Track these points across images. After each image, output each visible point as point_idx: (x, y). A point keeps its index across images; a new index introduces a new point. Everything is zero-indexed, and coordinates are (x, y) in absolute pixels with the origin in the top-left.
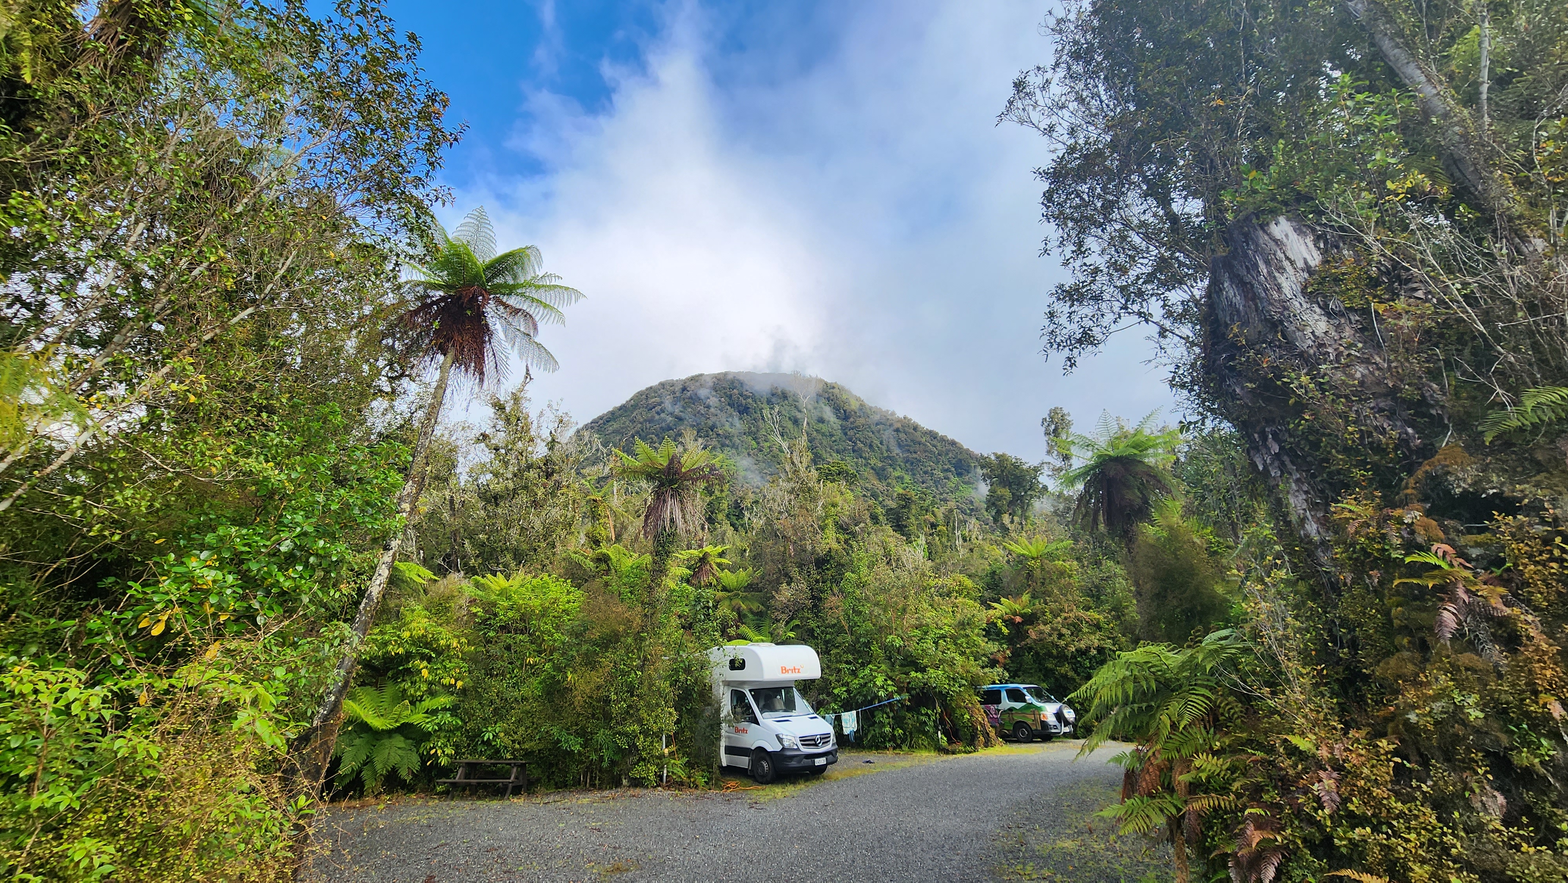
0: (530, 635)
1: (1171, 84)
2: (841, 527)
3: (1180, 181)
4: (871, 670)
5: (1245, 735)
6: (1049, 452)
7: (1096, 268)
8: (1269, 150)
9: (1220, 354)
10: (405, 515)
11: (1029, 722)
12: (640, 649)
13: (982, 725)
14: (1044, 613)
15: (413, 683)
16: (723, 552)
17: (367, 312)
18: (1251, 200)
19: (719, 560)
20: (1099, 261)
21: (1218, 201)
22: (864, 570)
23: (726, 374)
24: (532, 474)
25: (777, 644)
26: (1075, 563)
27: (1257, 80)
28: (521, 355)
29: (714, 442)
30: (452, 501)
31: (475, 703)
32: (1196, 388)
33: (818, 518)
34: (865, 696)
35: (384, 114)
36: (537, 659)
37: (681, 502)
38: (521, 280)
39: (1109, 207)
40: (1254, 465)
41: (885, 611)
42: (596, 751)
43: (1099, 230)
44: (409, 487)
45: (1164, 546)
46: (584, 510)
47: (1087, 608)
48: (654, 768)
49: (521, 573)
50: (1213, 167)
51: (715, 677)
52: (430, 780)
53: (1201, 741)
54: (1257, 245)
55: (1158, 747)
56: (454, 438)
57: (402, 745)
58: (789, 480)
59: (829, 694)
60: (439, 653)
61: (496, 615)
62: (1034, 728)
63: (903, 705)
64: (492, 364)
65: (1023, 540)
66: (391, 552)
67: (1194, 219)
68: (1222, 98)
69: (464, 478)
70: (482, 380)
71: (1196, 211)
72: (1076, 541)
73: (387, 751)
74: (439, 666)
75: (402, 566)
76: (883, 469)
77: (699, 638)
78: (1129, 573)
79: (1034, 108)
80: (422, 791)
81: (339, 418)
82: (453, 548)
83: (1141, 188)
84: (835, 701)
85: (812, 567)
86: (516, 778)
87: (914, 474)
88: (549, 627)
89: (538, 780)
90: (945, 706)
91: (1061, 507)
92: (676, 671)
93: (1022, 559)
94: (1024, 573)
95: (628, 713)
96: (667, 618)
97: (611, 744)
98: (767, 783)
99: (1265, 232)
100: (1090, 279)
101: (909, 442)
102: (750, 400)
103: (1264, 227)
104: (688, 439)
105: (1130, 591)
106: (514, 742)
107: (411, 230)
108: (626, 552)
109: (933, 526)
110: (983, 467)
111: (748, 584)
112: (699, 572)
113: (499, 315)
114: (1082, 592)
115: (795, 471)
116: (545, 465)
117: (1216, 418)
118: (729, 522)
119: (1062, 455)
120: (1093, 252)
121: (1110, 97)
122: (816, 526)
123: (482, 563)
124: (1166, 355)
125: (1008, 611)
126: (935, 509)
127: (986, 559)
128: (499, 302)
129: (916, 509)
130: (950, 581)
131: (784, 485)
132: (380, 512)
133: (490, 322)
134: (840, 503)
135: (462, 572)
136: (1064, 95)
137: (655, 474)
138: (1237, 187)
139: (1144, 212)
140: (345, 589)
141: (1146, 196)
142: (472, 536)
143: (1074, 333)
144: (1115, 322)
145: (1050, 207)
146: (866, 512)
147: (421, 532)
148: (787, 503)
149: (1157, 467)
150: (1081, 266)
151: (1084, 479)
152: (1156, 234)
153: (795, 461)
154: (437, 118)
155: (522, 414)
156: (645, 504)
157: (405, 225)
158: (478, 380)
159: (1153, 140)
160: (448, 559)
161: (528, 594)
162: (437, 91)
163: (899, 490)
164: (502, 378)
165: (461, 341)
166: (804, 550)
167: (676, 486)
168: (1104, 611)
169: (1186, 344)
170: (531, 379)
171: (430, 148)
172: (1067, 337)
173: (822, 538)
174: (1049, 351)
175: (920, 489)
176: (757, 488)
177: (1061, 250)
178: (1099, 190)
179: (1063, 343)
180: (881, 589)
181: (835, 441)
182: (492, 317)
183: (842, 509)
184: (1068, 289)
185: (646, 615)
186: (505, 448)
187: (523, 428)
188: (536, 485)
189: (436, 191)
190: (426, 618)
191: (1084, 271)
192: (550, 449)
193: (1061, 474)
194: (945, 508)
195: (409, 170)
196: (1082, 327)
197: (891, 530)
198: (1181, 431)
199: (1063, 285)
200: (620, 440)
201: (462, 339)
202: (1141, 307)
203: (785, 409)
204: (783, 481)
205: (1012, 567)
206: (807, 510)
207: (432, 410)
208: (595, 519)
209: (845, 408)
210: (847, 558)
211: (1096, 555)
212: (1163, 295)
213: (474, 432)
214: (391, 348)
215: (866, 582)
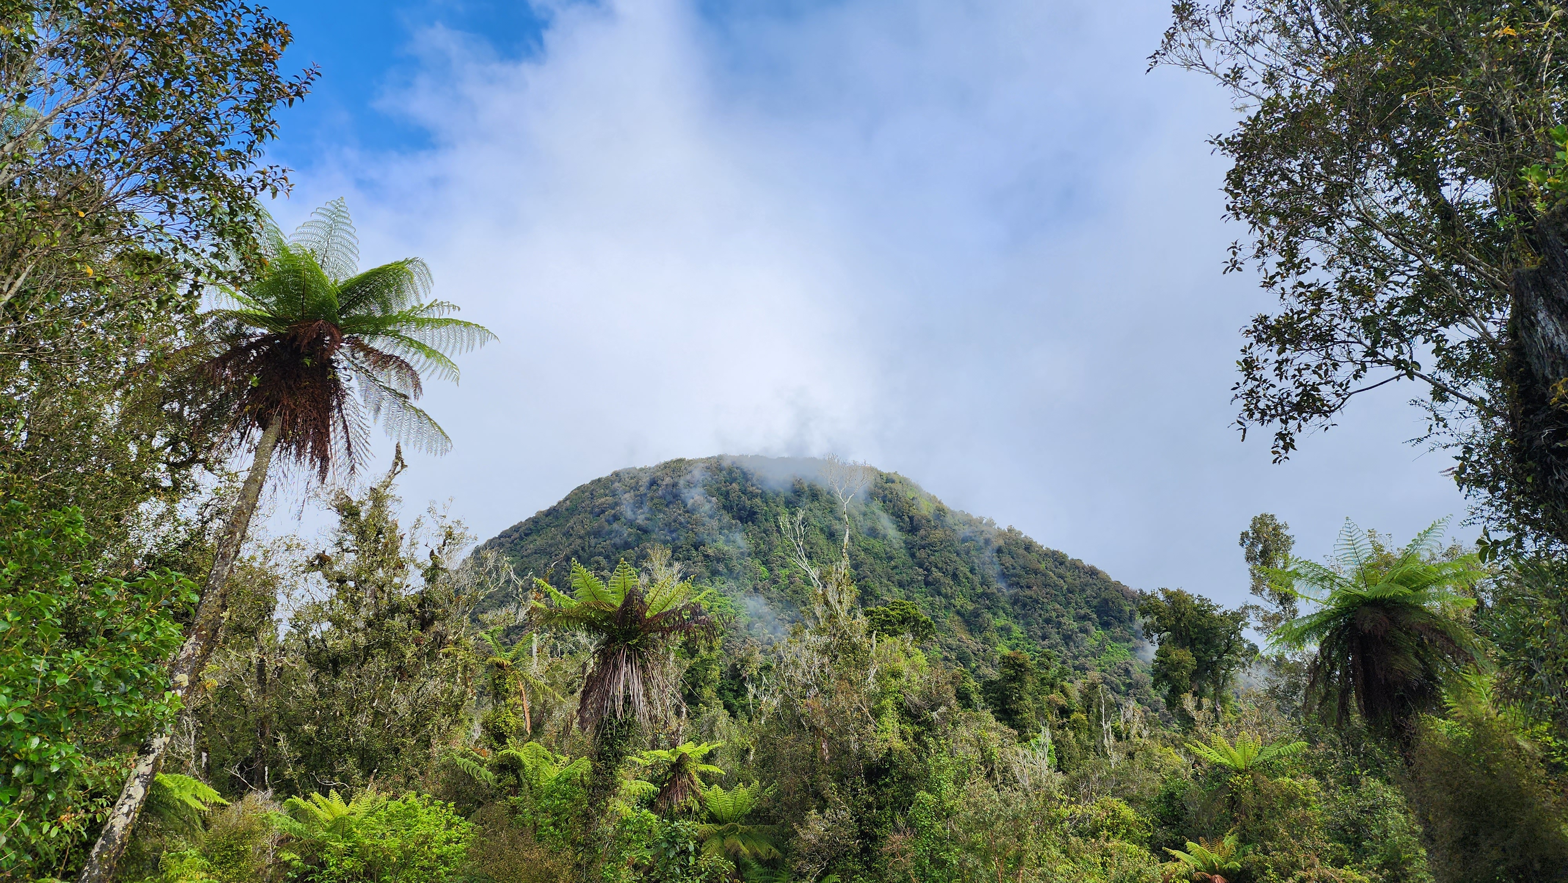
2: (908, 712)
3: (1452, 152)
6: (1255, 590)
7: (1321, 290)
9: (1539, 428)
10: (179, 693)
14: (1263, 870)
16: (711, 754)
17: (141, 360)
19: (703, 768)
20: (1328, 279)
21: (1516, 183)
22: (949, 788)
23: (720, 458)
24: (398, 622)
26: (1314, 781)
28: (388, 428)
29: (700, 568)
30: (261, 667)
32: (1502, 484)
33: (870, 696)
35: (188, 57)
37: (644, 668)
38: (396, 310)
39: (1336, 193)
41: (986, 861)
43: (1323, 230)
44: (191, 646)
45: (1468, 755)
46: (481, 682)
47: (1340, 863)
49: (370, 792)
50: (1505, 129)
56: (272, 563)
58: (821, 631)
61: (323, 865)
64: (342, 444)
65: (1220, 740)
66: (151, 758)
67: (1480, 211)
68: (1513, 25)
69: (284, 628)
70: (323, 471)
71: (1483, 199)
72: (1313, 742)
75: (167, 780)
76: (976, 614)
78: (1409, 801)
79: (1209, 43)
81: (82, 532)
82: (258, 748)
83: (1388, 164)
85: (861, 780)
87: (1028, 624)
91: (1283, 683)
93: (1218, 773)
94: (1225, 796)
96: (614, 870)
100: (1310, 308)
101: (1019, 571)
102: (758, 501)
104: (657, 564)
105: (1413, 833)
107: (221, 234)
108: (549, 754)
109: (1064, 712)
110: (1144, 613)
111: (753, 811)
112: (670, 788)
113: (356, 365)
114: (1329, 834)
115: (831, 616)
116: (419, 606)
117: (1541, 536)
118: (721, 702)
119: (1279, 594)
120: (1314, 264)
121: (1331, 24)
122: (866, 710)
123: (305, 774)
124: (1446, 430)
125: (1199, 864)
126: (1065, 683)
127: (1157, 771)
128: (357, 345)
129: (1034, 683)
130: (1097, 809)
131: (813, 639)
132: (138, 689)
133: (342, 375)
134: (906, 671)
135: (270, 790)
136: (1257, 22)
137: (602, 621)
138: (1546, 160)
139: (1396, 201)
140: (68, 821)
141: (1397, 175)
142: (291, 726)
143: (1289, 395)
144: (1356, 377)
145: (1238, 195)
146: (949, 686)
147: (206, 720)
148: (817, 671)
149: (1446, 617)
150: (1295, 287)
151: (1320, 635)
152: (1417, 235)
153: (830, 599)
154: (271, 62)
155: (387, 522)
156: (584, 672)
157: (212, 225)
158: (317, 468)
159: (1404, 89)
160: (249, 767)
161: (381, 828)
162: (273, 22)
163: (1003, 649)
164: (357, 465)
165: (293, 406)
166: (847, 752)
167: (635, 641)
168: (1371, 868)
169: (1479, 411)
170: (403, 466)
171: (256, 108)
172: (1276, 400)
173: (875, 731)
174: (1247, 424)
175: (1039, 648)
176: (768, 644)
177: (1260, 261)
178: (1318, 168)
179: (1270, 410)
180: (978, 822)
181: (896, 567)
182: (345, 368)
183: (909, 681)
184: (1274, 323)
185: (578, 866)
186: (356, 578)
187: (386, 546)
188: (404, 640)
189: (263, 173)
190: (203, 870)
191: (1300, 295)
192: (429, 581)
193: (1279, 625)
194: (1083, 681)
195: (221, 140)
196: (1301, 384)
197: (992, 718)
198: (1482, 557)
199: (1266, 318)
200: (546, 565)
201: (294, 404)
202: (1401, 351)
203: (815, 516)
204: (811, 633)
205: (1204, 786)
206: (851, 682)
207: (238, 517)
208: (500, 697)
209: (911, 514)
210: (918, 766)
211: (1349, 768)
212: (1436, 332)
213: (307, 553)
214: (176, 417)
215: (952, 808)
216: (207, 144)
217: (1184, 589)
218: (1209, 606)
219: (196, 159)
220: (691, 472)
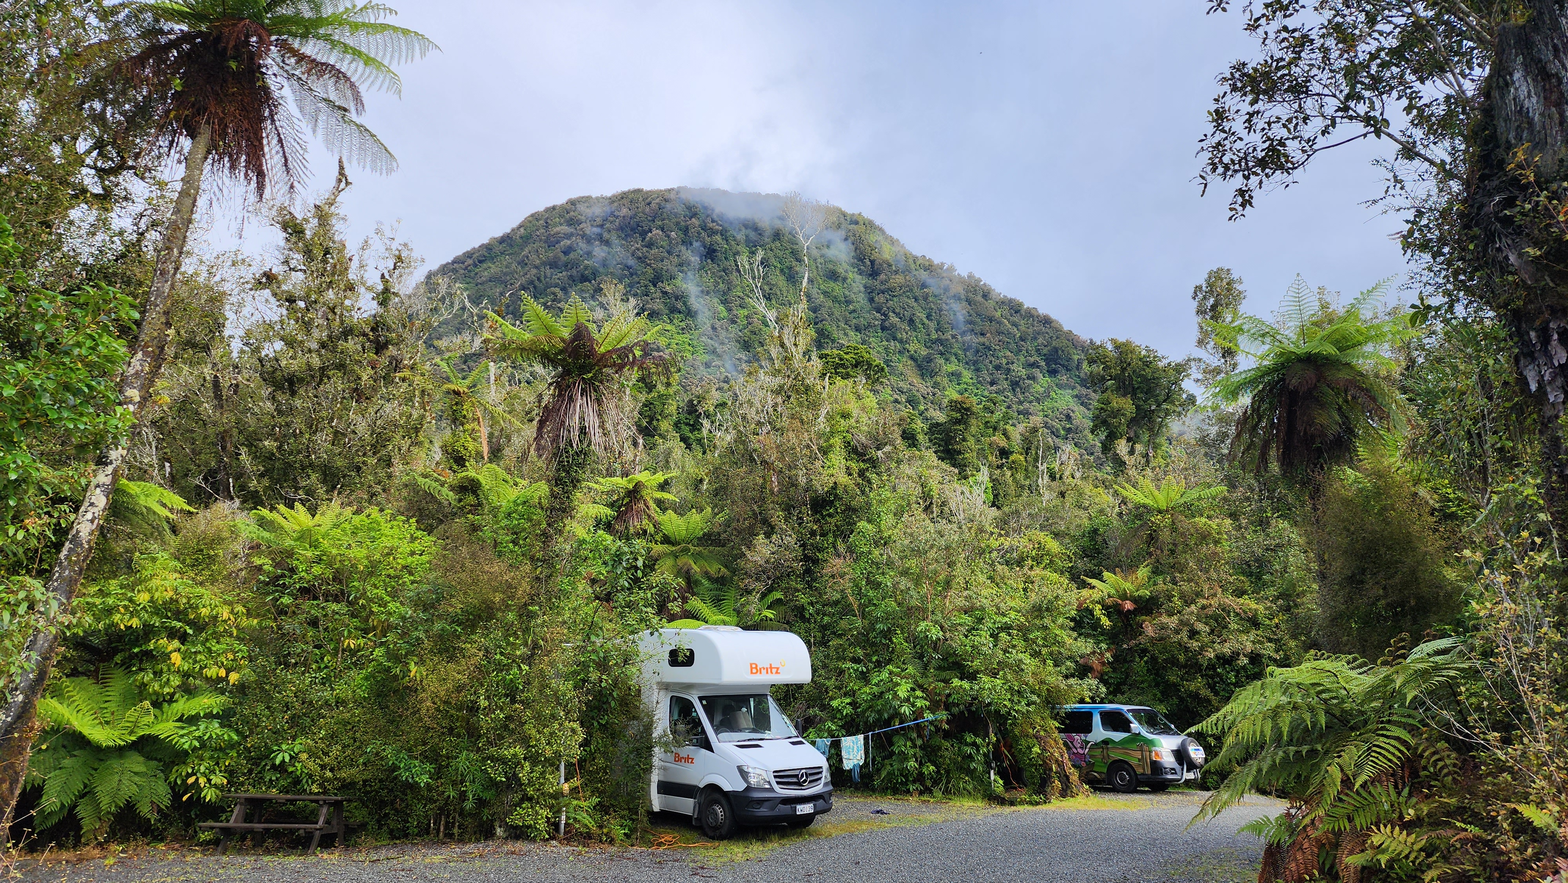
0: (350, 603)
2: (855, 451)
4: (891, 673)
5: (1453, 801)
6: (1201, 343)
7: (1304, 36)
9: (1491, 195)
10: (131, 408)
11: (1134, 762)
12: (526, 631)
13: (1060, 764)
14: (1170, 598)
15: (158, 674)
16: (666, 482)
19: (659, 495)
20: (1311, 23)
22: (888, 520)
23: (679, 191)
24: (352, 345)
25: (746, 628)
26: (1228, 521)
28: (329, 143)
29: (658, 305)
30: (216, 383)
31: (260, 708)
32: (1446, 250)
33: (820, 435)
34: (879, 712)
36: (361, 641)
37: (599, 402)
38: (325, 12)
40: (1523, 381)
41: (917, 584)
42: (454, 784)
44: (138, 363)
45: (1367, 503)
46: (439, 406)
47: (1240, 593)
48: (544, 812)
49: (335, 504)
51: (647, 675)
52: (188, 823)
53: (1387, 807)
55: (1321, 812)
56: (217, 278)
57: (142, 768)
58: (776, 372)
59: (824, 707)
60: (199, 626)
61: (293, 571)
62: (1139, 771)
63: (938, 729)
64: (278, 158)
65: (1147, 483)
66: (110, 469)
69: (236, 345)
70: (260, 187)
72: (1232, 486)
73: (117, 777)
74: (200, 648)
75: (133, 488)
76: (929, 359)
77: (621, 615)
78: (1311, 541)
80: (176, 839)
81: (11, 241)
82: (221, 461)
84: (833, 718)
85: (806, 510)
86: (328, 822)
87: (978, 370)
88: (380, 592)
89: (363, 826)
90: (1004, 733)
91: (1213, 431)
92: (584, 666)
93: (1141, 512)
94: (1145, 533)
95: (506, 727)
96: (572, 584)
97: (479, 775)
98: (721, 838)
100: (1291, 55)
101: (975, 317)
102: (718, 238)
104: (611, 298)
105: (1309, 569)
106: (323, 767)
108: (508, 477)
109: (1004, 453)
110: (1091, 362)
111: (705, 534)
112: (626, 512)
113: (286, 71)
114: (1234, 568)
115: (786, 357)
116: (373, 329)
117: (1471, 302)
118: (677, 435)
119: (1223, 348)
120: (1303, 7)
122: (815, 447)
123: (270, 486)
124: (1403, 192)
125: (1113, 592)
126: (1007, 427)
127: (1086, 509)
128: (286, 48)
129: (978, 426)
130: (1024, 541)
131: (768, 379)
132: (88, 402)
133: (272, 83)
134: (855, 412)
135: (236, 500)
137: (556, 354)
140: (34, 524)
142: (252, 441)
143: (1255, 149)
144: (1324, 132)
146: (896, 428)
147: (166, 431)
148: (771, 410)
150: (1279, 31)
151: (1253, 388)
153: (786, 341)
155: (334, 242)
156: (540, 402)
158: (254, 184)
160: (213, 477)
161: (346, 540)
163: (952, 394)
164: (296, 184)
165: (221, 115)
166: (795, 485)
167: (590, 375)
168: (1267, 599)
169: (1438, 174)
170: (347, 183)
172: (1241, 155)
173: (823, 467)
174: (1208, 178)
175: (986, 393)
176: (725, 382)
179: (1234, 164)
180: (913, 550)
181: (854, 311)
182: (275, 75)
183: (857, 422)
184: (1251, 71)
185: (538, 578)
186: (306, 298)
187: (335, 266)
188: (359, 363)
190: (176, 571)
191: (1283, 40)
192: (381, 304)
193: (1219, 378)
194: (1025, 425)
196: (1269, 139)
197: (934, 458)
198: (1413, 319)
199: (1244, 64)
200: (502, 294)
201: (223, 112)
202: (1372, 107)
203: (776, 256)
204: (766, 373)
205: (1126, 524)
206: (802, 422)
207: (175, 230)
208: (458, 423)
209: (872, 258)
210: (862, 499)
211: (1262, 510)
212: (1411, 87)
213: (253, 269)
214: (99, 118)
215: (890, 537)
217: (1133, 340)
218: (1155, 357)
220: (649, 204)
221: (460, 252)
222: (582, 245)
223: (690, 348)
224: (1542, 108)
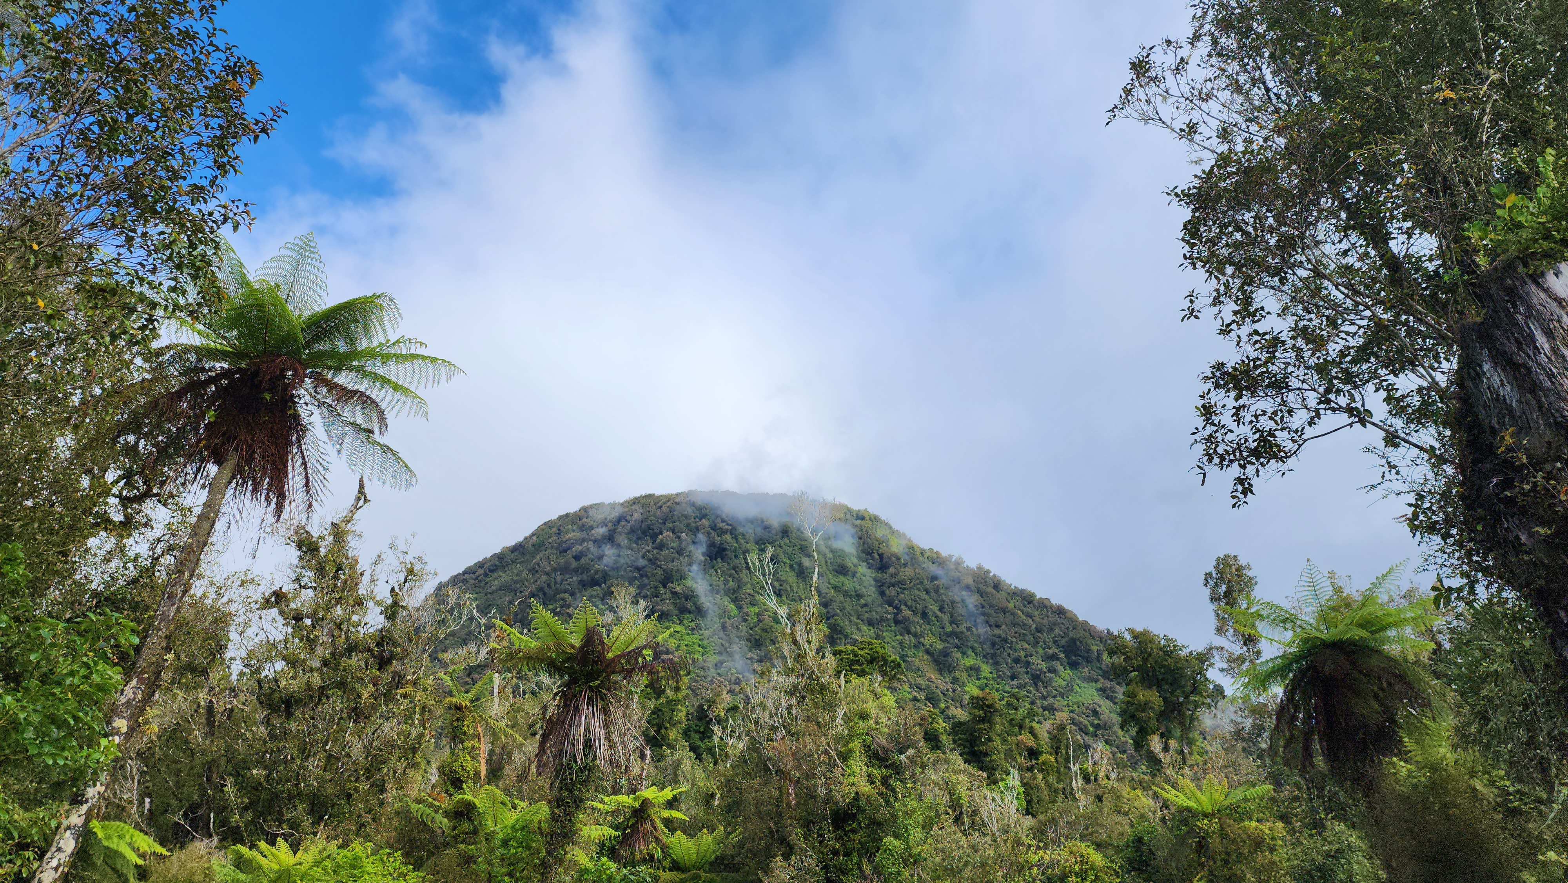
1: (1372, 67)
2: (876, 755)
3: (1399, 206)
6: (1220, 630)
7: (1276, 338)
8: (1531, 162)
9: (1487, 477)
10: (117, 739)
16: (675, 798)
18: (1511, 236)
19: (666, 814)
21: (1460, 238)
22: (916, 833)
24: (355, 661)
26: (1280, 825)
27: (1504, 58)
28: (352, 464)
29: (667, 606)
30: (210, 708)
32: (1454, 531)
33: (838, 739)
35: (154, 92)
37: (606, 711)
38: (362, 346)
39: (1287, 245)
43: (1276, 279)
44: (131, 691)
45: (1426, 800)
46: (440, 723)
49: (320, 842)
50: (1447, 187)
54: (1529, 307)
56: (225, 600)
58: (789, 672)
64: (300, 480)
65: (1186, 783)
66: (84, 808)
67: (1427, 264)
68: (1453, 88)
69: (237, 667)
70: (279, 508)
71: (1428, 252)
72: (1278, 784)
75: (106, 829)
76: (945, 654)
78: (1373, 845)
79: (1165, 99)
82: (204, 794)
83: (1338, 217)
85: (827, 828)
87: (996, 664)
91: (1248, 723)
93: (1186, 816)
94: (1193, 841)
99: (1538, 285)
100: (1264, 356)
101: (988, 609)
102: (728, 537)
103: (1537, 278)
104: (621, 601)
107: (179, 267)
108: (507, 800)
109: (1033, 753)
110: (1111, 653)
111: (717, 858)
112: (631, 835)
113: (318, 400)
115: (799, 656)
116: (378, 645)
117: (1491, 583)
118: (687, 744)
119: (1243, 635)
120: (1269, 313)
121: (1281, 83)
122: (833, 753)
123: (252, 822)
124: (1399, 477)
126: (1034, 724)
127: (1126, 814)
128: (320, 380)
129: (1003, 725)
130: (1065, 854)
131: (781, 679)
132: (72, 735)
133: (303, 411)
134: (874, 712)
135: (215, 838)
136: (1210, 80)
137: (564, 662)
138: (1488, 217)
139: (1345, 253)
141: (1346, 229)
142: (239, 770)
143: (1246, 440)
144: (1311, 423)
145: (1194, 245)
146: (917, 728)
147: (151, 764)
148: (785, 712)
149: (1406, 660)
150: (1250, 335)
151: (1284, 677)
152: (1367, 287)
153: (798, 638)
154: (237, 99)
155: (347, 558)
156: (544, 713)
157: (170, 258)
158: (273, 506)
159: (1351, 146)
160: (193, 813)
161: (327, 880)
162: (242, 60)
163: (973, 690)
164: (314, 503)
165: (250, 442)
166: (813, 796)
167: (597, 682)
169: (1430, 459)
170: (366, 501)
171: (220, 143)
172: (1235, 446)
173: (843, 775)
174: (1206, 468)
175: (1007, 688)
176: (736, 684)
177: (1216, 309)
178: (1271, 220)
179: (1229, 455)
180: (946, 869)
181: (866, 605)
182: (306, 404)
183: (877, 723)
184: (1231, 370)
186: (313, 616)
187: (346, 582)
188: (360, 680)
189: (224, 207)
191: (1256, 342)
192: (388, 618)
193: (1245, 667)
194: (1052, 721)
195: (183, 174)
196: (1258, 430)
197: (960, 760)
198: (1436, 601)
199: (1223, 364)
200: (511, 602)
201: (252, 439)
202: (1353, 399)
203: (785, 553)
204: (778, 673)
205: (1171, 830)
206: (818, 724)
207: (189, 554)
208: (457, 740)
209: (880, 551)
210: (886, 811)
211: (1314, 811)
212: (1386, 380)
213: (260, 589)
214: (131, 451)
215: (919, 854)
216: (170, 179)
217: (1150, 629)
218: (1175, 646)
219: (157, 193)
220: (660, 507)
221: (471, 562)
222: (593, 548)
223: (700, 649)
224: (1518, 396)
